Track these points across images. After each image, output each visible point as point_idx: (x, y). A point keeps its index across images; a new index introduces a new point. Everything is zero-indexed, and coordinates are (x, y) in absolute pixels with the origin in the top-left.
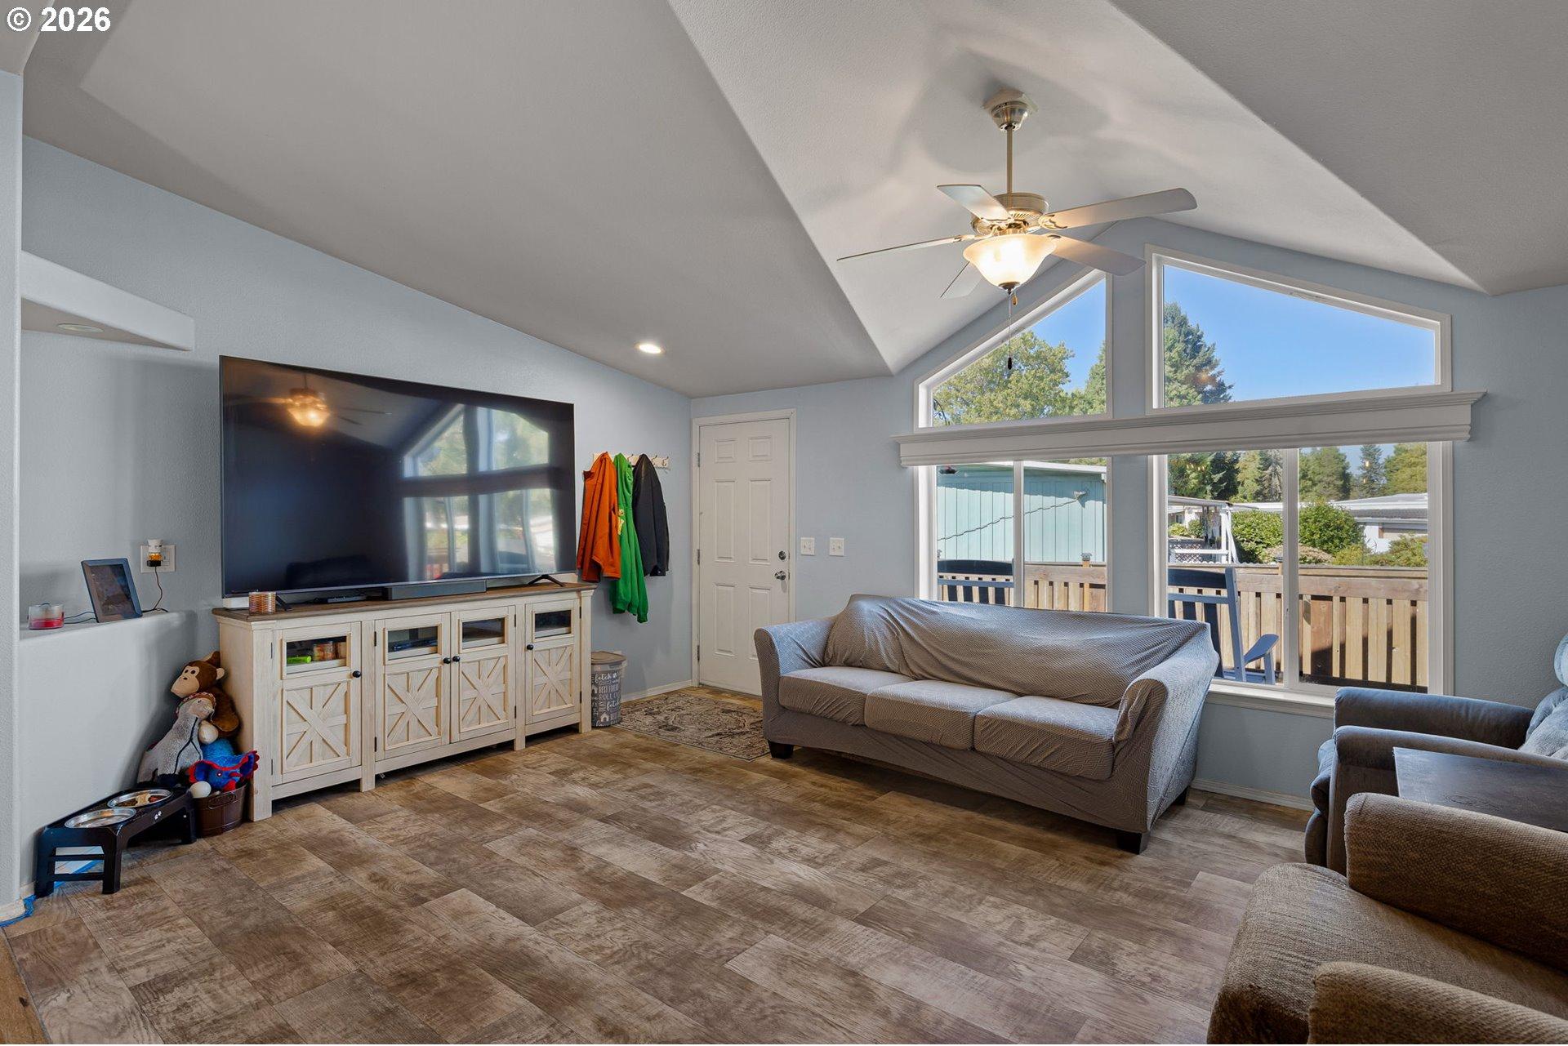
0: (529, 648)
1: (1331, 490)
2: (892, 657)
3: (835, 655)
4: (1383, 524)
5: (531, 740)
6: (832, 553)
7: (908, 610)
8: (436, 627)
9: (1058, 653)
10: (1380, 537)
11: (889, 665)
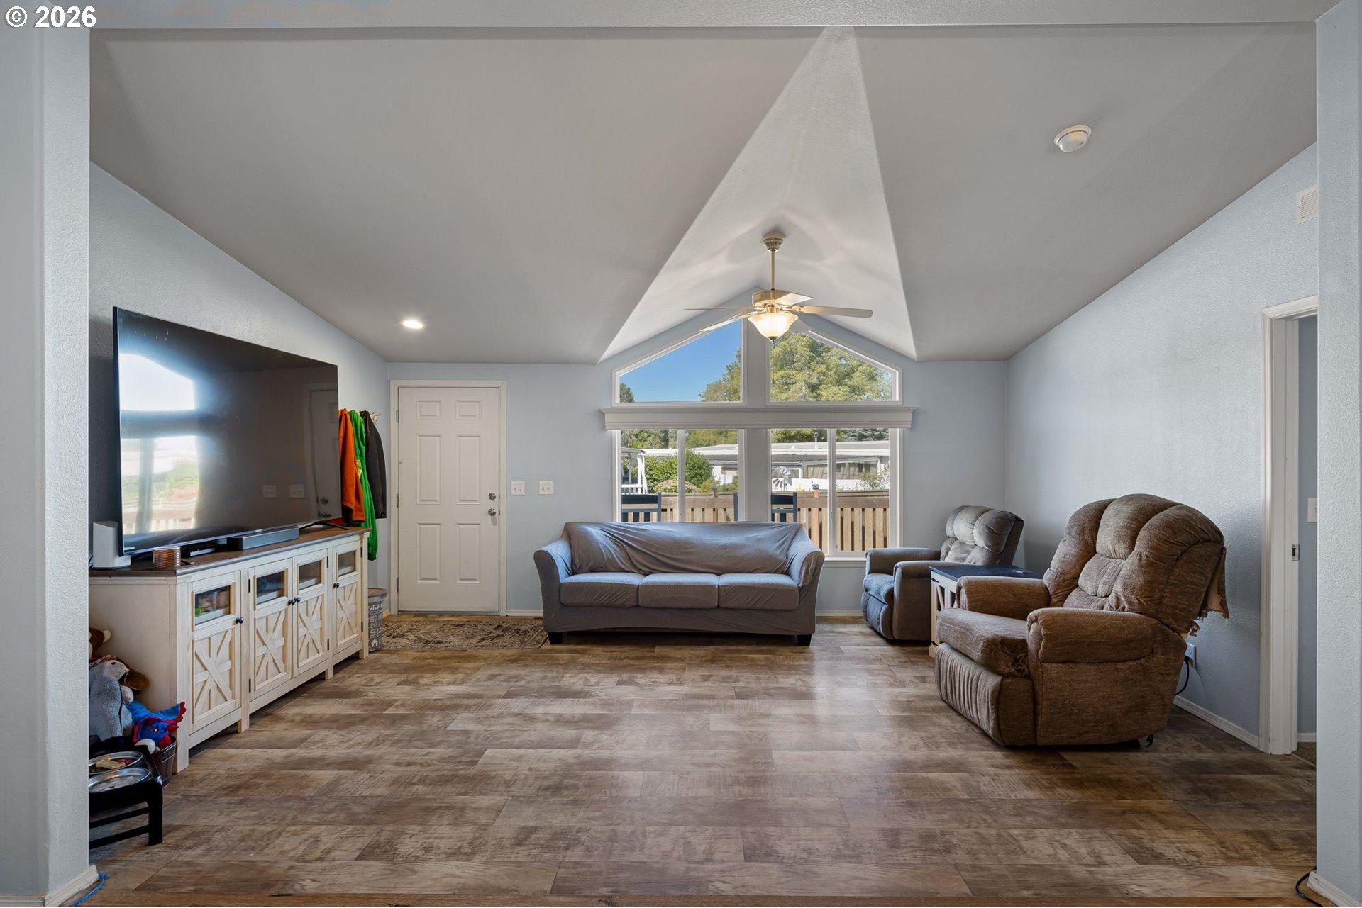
0: (336, 586)
1: (658, 440)
2: (622, 560)
3: (581, 566)
4: (724, 465)
5: (338, 667)
6: (541, 493)
7: (618, 529)
8: (283, 572)
9: (733, 547)
10: (722, 473)
11: (622, 566)
